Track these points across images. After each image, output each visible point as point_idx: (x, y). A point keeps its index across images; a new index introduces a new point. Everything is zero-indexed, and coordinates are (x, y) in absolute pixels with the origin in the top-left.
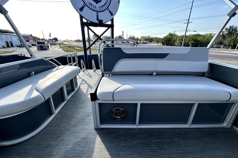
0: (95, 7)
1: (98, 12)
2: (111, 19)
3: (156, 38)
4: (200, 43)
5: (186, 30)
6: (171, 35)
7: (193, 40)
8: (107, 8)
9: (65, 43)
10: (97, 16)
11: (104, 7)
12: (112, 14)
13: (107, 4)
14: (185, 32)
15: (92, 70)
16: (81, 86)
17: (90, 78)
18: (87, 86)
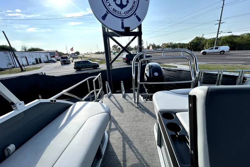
0: (119, 13)
1: (123, 18)
2: (139, 25)
3: (179, 43)
4: (238, 46)
5: (218, 32)
6: (197, 38)
7: (228, 42)
8: (134, 13)
9: (86, 56)
10: (122, 23)
11: (131, 12)
12: (139, 20)
13: (134, 8)
14: (217, 34)
15: (121, 95)
16: (111, 137)
17: (121, 114)
18: (121, 136)
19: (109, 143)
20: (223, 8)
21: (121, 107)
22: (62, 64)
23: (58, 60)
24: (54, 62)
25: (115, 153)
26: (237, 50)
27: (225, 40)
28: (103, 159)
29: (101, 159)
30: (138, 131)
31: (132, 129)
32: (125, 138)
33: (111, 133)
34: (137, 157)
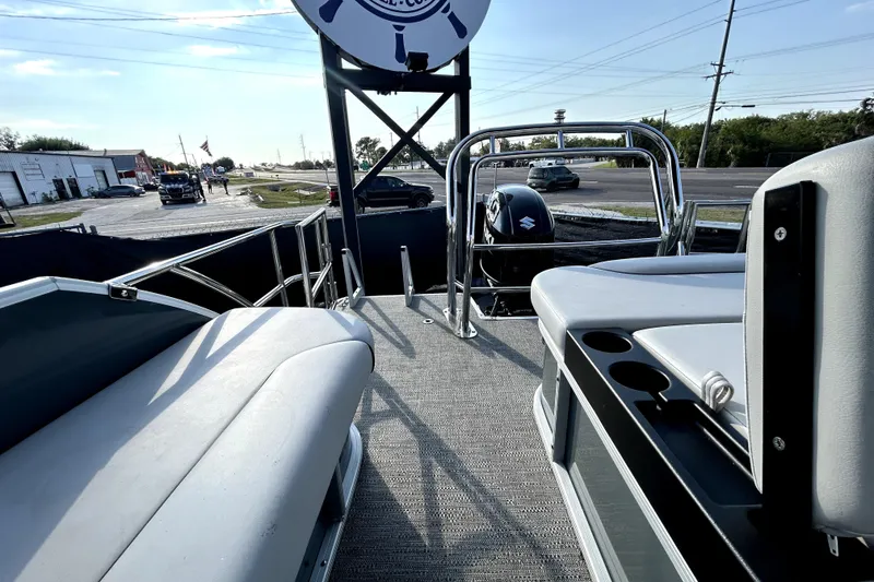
1: (400, 21)
2: (459, 51)
4: (771, 151)
5: (713, 103)
7: (743, 139)
8: (441, 6)
9: (257, 175)
10: (400, 39)
12: (462, 31)
14: (708, 111)
15: (400, 299)
16: (371, 442)
17: (407, 362)
18: (410, 435)
19: (365, 463)
20: (729, 22)
21: (402, 337)
22: (164, 202)
23: (149, 188)
24: (133, 194)
25: (392, 499)
26: (769, 166)
27: (734, 132)
28: (347, 522)
29: (341, 525)
30: (476, 416)
31: (450, 411)
32: (429, 444)
33: (372, 429)
34: (481, 508)
